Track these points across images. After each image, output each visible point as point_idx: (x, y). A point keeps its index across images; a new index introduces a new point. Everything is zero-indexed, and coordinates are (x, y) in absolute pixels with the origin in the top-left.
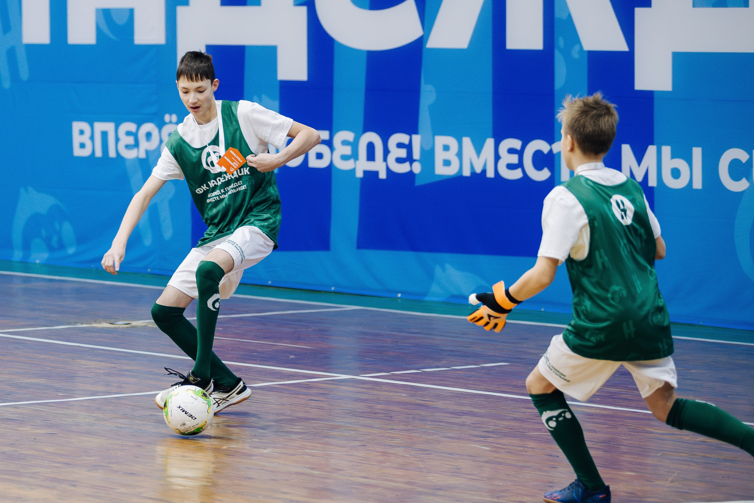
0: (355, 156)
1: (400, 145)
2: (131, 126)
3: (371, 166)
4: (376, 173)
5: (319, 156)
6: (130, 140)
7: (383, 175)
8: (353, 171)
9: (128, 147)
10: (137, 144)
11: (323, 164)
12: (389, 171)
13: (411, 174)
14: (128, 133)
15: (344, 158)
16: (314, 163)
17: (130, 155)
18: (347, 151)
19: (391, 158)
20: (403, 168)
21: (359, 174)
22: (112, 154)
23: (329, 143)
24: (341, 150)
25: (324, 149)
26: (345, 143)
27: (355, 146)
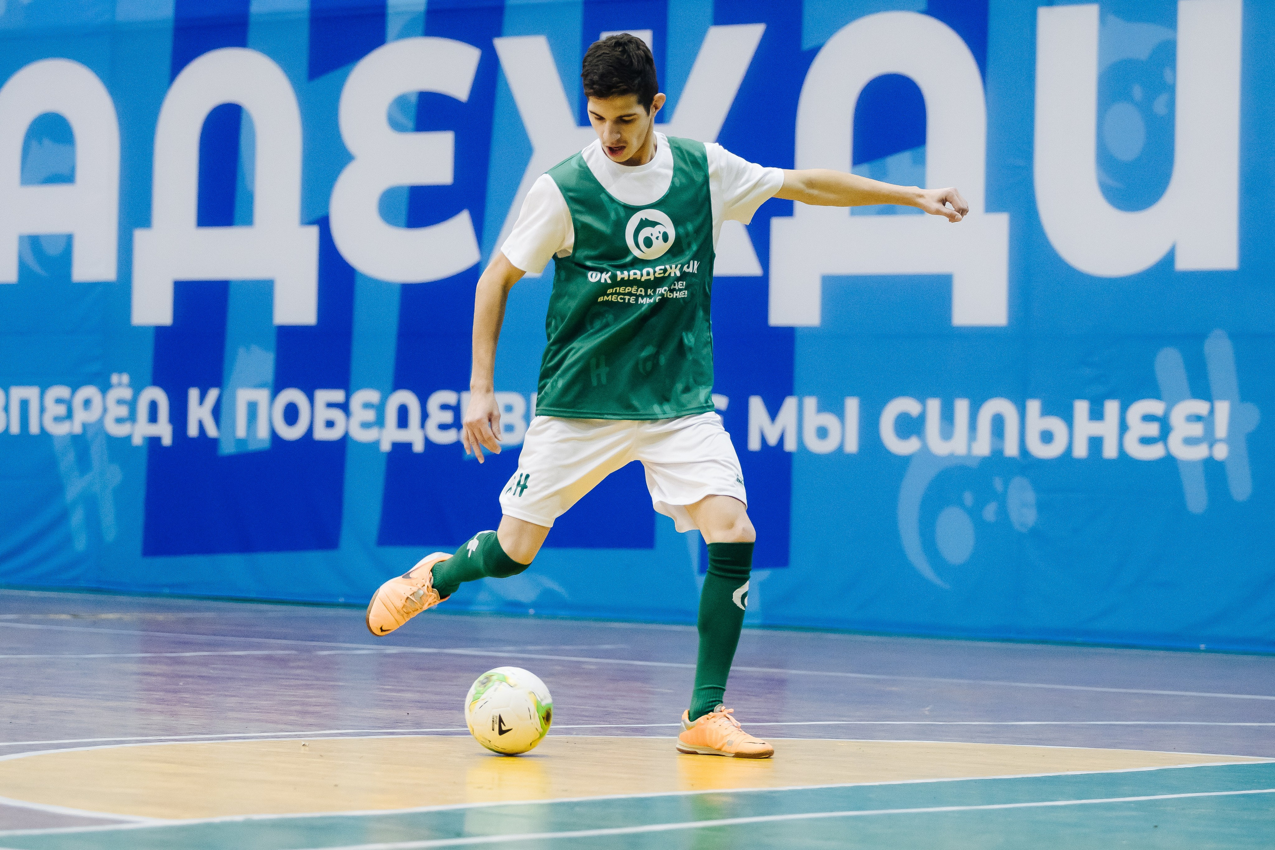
0: (380, 422)
1: (445, 407)
2: (62, 391)
3: (402, 436)
4: (408, 446)
5: (330, 424)
6: (61, 410)
7: (418, 447)
8: (376, 444)
9: (57, 419)
10: (69, 415)
11: (334, 435)
12: (428, 442)
14: (59, 401)
15: (366, 425)
16: (321, 434)
17: (60, 430)
18: (370, 415)
19: (431, 424)
20: (447, 438)
21: (386, 447)
22: (34, 429)
23: (344, 407)
24: (360, 414)
25: (337, 415)
26: (367, 406)
27: (380, 409)
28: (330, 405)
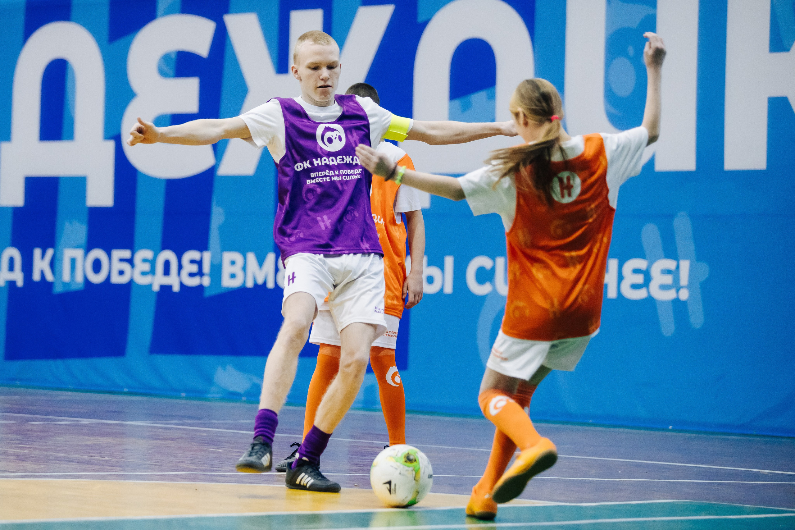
0: (153, 272)
1: (192, 262)
3: (166, 281)
4: (169, 287)
5: (121, 273)
7: (176, 288)
8: (150, 286)
11: (123, 280)
12: (182, 285)
13: (201, 287)
15: (144, 274)
16: (116, 279)
18: (147, 267)
19: (184, 273)
20: (194, 282)
21: (156, 288)
23: (130, 261)
24: (141, 266)
25: (126, 267)
26: (145, 260)
27: (153, 263)
28: (122, 260)
